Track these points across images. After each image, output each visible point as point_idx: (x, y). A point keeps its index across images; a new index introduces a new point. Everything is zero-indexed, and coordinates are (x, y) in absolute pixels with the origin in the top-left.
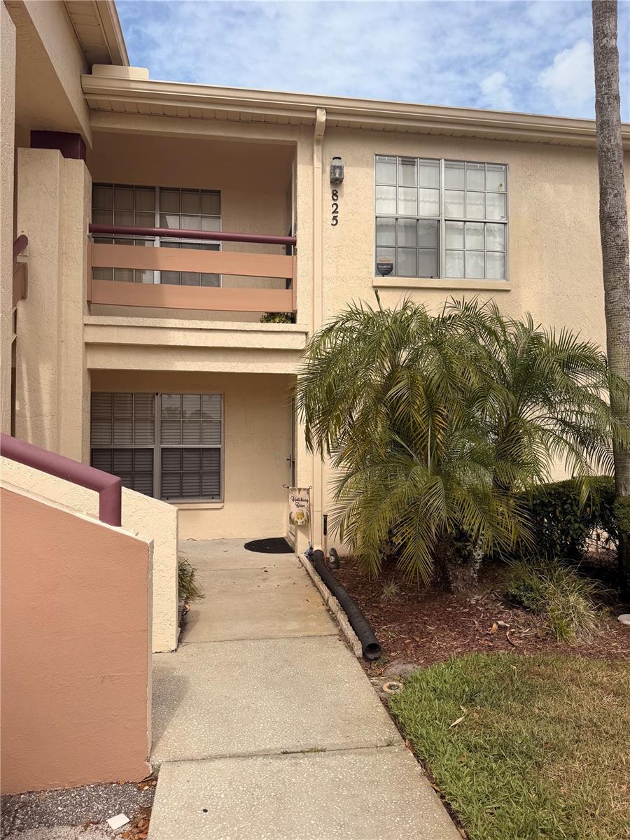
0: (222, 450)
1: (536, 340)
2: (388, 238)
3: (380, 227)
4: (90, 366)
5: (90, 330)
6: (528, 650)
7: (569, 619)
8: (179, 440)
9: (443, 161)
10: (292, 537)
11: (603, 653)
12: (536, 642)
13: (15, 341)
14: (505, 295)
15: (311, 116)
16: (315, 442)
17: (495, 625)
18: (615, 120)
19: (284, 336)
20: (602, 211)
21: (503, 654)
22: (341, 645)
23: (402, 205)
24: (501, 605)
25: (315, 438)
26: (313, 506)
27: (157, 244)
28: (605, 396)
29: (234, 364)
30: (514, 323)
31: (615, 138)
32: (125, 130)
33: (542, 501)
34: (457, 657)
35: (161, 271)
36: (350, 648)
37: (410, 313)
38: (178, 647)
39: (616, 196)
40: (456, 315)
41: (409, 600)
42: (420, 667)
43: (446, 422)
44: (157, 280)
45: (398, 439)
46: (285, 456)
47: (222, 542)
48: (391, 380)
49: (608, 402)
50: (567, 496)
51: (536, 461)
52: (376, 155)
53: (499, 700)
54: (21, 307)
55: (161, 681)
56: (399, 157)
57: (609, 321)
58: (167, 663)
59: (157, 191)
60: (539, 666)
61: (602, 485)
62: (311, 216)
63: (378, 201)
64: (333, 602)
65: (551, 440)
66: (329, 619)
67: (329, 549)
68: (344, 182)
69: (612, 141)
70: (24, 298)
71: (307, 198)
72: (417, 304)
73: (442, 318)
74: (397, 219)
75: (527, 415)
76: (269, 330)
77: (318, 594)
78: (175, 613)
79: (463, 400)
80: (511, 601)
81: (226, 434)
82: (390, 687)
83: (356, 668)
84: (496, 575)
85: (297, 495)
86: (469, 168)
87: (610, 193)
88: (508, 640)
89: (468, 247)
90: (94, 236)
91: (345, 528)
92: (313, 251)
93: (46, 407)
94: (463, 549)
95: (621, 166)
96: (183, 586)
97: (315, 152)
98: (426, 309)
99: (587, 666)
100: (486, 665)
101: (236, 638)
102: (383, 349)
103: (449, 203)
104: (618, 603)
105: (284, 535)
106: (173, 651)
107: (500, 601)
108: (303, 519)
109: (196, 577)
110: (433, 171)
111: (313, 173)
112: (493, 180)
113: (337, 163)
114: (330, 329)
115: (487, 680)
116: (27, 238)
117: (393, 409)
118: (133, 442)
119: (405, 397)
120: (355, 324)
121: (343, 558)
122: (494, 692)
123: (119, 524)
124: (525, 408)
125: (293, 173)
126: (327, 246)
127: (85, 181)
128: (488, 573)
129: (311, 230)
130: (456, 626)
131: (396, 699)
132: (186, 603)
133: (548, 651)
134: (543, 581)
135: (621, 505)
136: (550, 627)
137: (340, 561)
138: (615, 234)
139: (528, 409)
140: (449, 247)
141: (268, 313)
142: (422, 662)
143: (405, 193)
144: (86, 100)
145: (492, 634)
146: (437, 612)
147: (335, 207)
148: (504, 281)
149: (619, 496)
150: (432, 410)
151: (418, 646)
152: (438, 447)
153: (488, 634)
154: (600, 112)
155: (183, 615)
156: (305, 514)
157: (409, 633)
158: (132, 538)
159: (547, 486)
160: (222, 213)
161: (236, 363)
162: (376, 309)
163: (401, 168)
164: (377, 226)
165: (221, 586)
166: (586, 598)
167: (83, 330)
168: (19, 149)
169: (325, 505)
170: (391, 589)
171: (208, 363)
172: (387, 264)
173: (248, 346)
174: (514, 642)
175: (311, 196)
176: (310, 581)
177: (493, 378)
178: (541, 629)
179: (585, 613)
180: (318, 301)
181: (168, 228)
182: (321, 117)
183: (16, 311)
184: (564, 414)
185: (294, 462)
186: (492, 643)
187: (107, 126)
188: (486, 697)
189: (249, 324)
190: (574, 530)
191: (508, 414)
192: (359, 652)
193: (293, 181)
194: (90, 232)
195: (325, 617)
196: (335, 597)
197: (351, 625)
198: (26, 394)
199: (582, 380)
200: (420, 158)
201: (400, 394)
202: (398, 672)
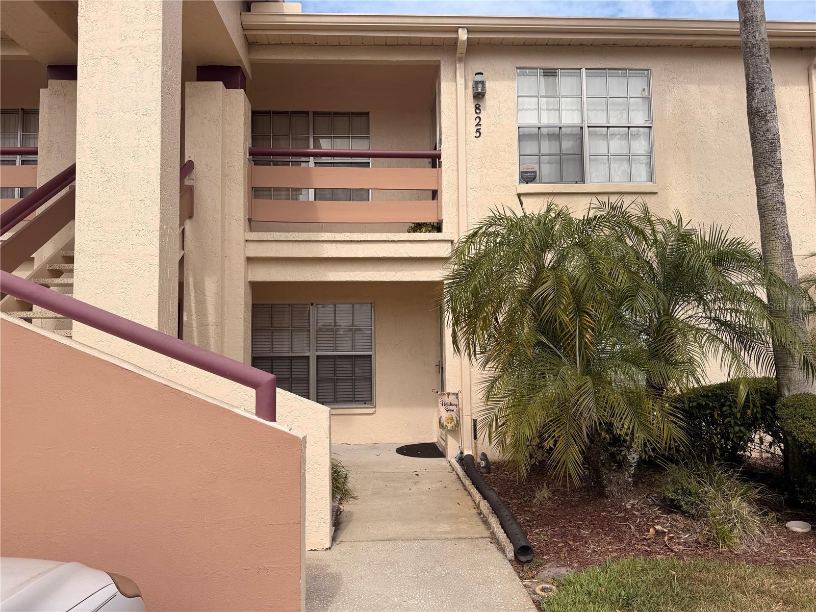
0: (373, 357)
1: (685, 237)
2: (531, 147)
3: (523, 136)
4: (251, 279)
5: (251, 246)
6: (688, 555)
7: (732, 524)
8: (332, 348)
9: (584, 70)
10: (443, 442)
11: (770, 560)
12: (697, 547)
13: (183, 257)
14: (653, 197)
15: (453, 35)
16: (462, 344)
17: (652, 530)
18: (759, 15)
19: (430, 244)
20: (749, 106)
21: (662, 559)
22: (493, 547)
23: (544, 114)
24: (658, 510)
25: (463, 340)
26: (462, 410)
27: (311, 164)
28: (761, 293)
29: (383, 273)
30: (662, 222)
31: (760, 33)
32: (281, 60)
33: (698, 403)
34: (613, 562)
35: (315, 189)
36: (502, 550)
37: (553, 215)
38: (332, 545)
39: (763, 90)
40: (601, 216)
41: (562, 505)
42: (574, 570)
43: (594, 321)
44: (312, 197)
45: (545, 340)
46: (434, 362)
47: (374, 446)
48: (536, 282)
49: (765, 300)
50: (726, 397)
51: (691, 360)
52: (517, 68)
53: (658, 605)
54: (188, 225)
55: (315, 578)
56: (540, 69)
57: (762, 216)
58: (321, 560)
59: (311, 115)
60: (700, 571)
61: (763, 386)
62: (455, 129)
63: (520, 112)
64: (484, 506)
65: (705, 338)
66: (480, 522)
67: (479, 453)
68: (486, 96)
69: (757, 36)
70: (191, 217)
71: (451, 113)
72: (561, 206)
73: (587, 220)
74: (539, 128)
75: (680, 314)
76: (415, 239)
77: (469, 497)
78: (329, 511)
79: (612, 300)
80: (668, 506)
81: (377, 341)
82: (543, 590)
83: (508, 570)
84: (653, 480)
85: (446, 399)
86: (610, 75)
87: (758, 88)
88: (666, 546)
89: (612, 152)
90: (255, 159)
91: (494, 430)
92: (458, 163)
93: (211, 318)
94: (618, 454)
95: (768, 61)
96: (337, 487)
97: (458, 69)
98: (570, 211)
99: (753, 573)
100: (643, 570)
101: (389, 537)
102: (526, 251)
103: (590, 110)
104: (786, 509)
105: (434, 439)
106: (327, 549)
107: (657, 506)
108: (453, 424)
109: (350, 479)
110: (574, 80)
111: (456, 89)
112: (637, 85)
113: (479, 78)
114: (475, 235)
115: (644, 585)
116: (193, 163)
117: (539, 309)
118: (291, 350)
119: (551, 297)
120: (499, 228)
121: (494, 463)
122: (652, 596)
123: (274, 420)
124: (677, 307)
125: (437, 91)
126: (470, 157)
127: (245, 108)
128: (644, 478)
129: (455, 144)
130: (612, 530)
131: (549, 601)
132: (340, 503)
133: (710, 558)
134: (702, 485)
135: (783, 406)
136: (711, 532)
137: (490, 466)
138: (765, 128)
139: (680, 308)
140: (592, 152)
141: (413, 223)
142: (576, 565)
143: (547, 103)
144: (245, 36)
145: (649, 539)
146: (591, 517)
147: (478, 120)
148: (651, 183)
149: (781, 396)
150: (580, 311)
151: (572, 550)
152: (586, 347)
153: (645, 539)
154: (743, 9)
155: (337, 515)
156: (455, 419)
157: (562, 537)
158: (285, 433)
159: (703, 388)
160: (371, 133)
161: (385, 272)
162: (520, 214)
163: (542, 79)
164: (519, 136)
165: (373, 488)
166: (750, 503)
167: (245, 246)
168: (187, 83)
169: (474, 406)
170: (543, 494)
171: (359, 273)
172: (531, 172)
173: (395, 256)
174: (673, 548)
175: (454, 111)
176: (461, 486)
177: (642, 277)
178: (701, 534)
179: (749, 518)
180: (463, 210)
181: (321, 149)
182: (463, 35)
183: (183, 230)
184: (718, 312)
185: (442, 368)
186: (649, 547)
187: (265, 57)
188: (644, 602)
189: (396, 234)
190: (735, 433)
191: (659, 313)
192: (511, 555)
193: (437, 98)
194: (250, 155)
195: (477, 520)
196: (486, 501)
197: (502, 528)
198: (193, 305)
199: (736, 278)
200: (561, 69)
201: (545, 294)
202: (551, 575)
